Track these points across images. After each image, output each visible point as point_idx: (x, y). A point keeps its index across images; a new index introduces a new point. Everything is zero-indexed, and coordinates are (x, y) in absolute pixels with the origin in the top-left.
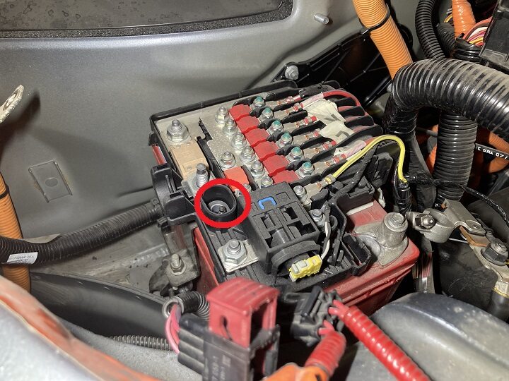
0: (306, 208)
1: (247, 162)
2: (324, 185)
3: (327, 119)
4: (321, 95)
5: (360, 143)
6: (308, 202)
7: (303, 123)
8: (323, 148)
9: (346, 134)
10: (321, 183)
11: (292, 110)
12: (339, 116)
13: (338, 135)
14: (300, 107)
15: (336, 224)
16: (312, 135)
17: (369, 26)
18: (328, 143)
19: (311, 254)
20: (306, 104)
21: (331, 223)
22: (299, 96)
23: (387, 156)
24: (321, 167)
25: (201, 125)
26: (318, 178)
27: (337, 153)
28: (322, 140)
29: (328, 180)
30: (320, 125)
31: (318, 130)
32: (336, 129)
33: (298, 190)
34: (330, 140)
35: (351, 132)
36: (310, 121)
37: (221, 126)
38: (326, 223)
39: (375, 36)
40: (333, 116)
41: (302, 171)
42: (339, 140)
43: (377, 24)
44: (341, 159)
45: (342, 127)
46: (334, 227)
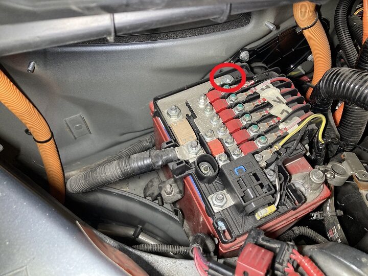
0: (262, 168)
1: (220, 135)
2: (274, 151)
3: (273, 101)
4: (268, 82)
5: (297, 119)
6: (263, 164)
7: (257, 102)
8: (271, 123)
9: (287, 112)
10: (272, 149)
11: (249, 92)
12: (281, 98)
13: (282, 113)
14: (254, 91)
15: (283, 179)
16: (264, 113)
17: (302, 27)
18: (275, 119)
19: (270, 204)
20: (258, 88)
21: (280, 179)
22: (253, 82)
23: (314, 126)
24: (272, 137)
25: (187, 104)
26: (271, 146)
27: (281, 126)
28: (271, 116)
29: (277, 147)
30: (268, 105)
31: (268, 109)
32: (279, 109)
33: (257, 157)
34: (277, 117)
35: (290, 110)
36: (262, 101)
37: (202, 106)
38: (277, 179)
39: (305, 33)
40: (278, 98)
41: (260, 142)
42: (282, 117)
43: (309, 26)
44: (285, 131)
45: (284, 107)
46: (281, 182)
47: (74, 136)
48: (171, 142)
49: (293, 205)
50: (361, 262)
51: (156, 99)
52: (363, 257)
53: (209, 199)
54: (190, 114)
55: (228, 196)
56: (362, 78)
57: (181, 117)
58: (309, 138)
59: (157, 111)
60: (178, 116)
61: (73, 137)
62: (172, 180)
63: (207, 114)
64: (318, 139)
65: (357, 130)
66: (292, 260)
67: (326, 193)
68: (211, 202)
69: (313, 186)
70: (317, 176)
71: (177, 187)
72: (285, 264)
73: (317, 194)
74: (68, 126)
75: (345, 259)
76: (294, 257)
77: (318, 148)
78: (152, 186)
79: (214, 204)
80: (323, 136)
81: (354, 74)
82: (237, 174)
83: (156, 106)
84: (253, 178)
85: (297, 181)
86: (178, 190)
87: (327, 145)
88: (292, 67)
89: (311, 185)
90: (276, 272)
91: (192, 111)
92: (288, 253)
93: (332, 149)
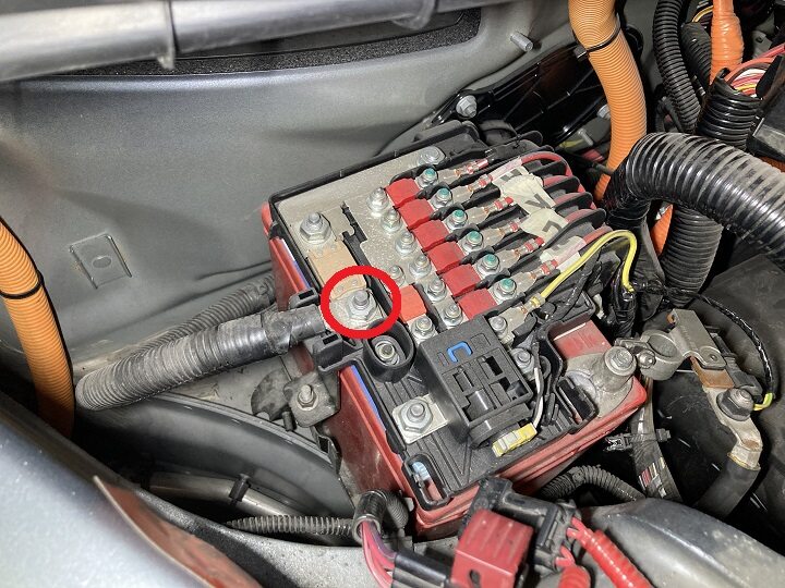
0: (505, 347)
1: (417, 277)
2: (529, 310)
3: (529, 202)
4: (517, 163)
5: (577, 242)
6: (508, 338)
7: (494, 207)
8: (524, 249)
9: (557, 226)
10: (526, 306)
11: (478, 185)
12: (545, 196)
13: (546, 229)
14: (488, 182)
15: (549, 370)
16: (509, 228)
17: (588, 45)
18: (532, 241)
19: (522, 423)
20: (496, 176)
21: (543, 369)
22: (485, 162)
23: (612, 256)
24: (525, 280)
25: (345, 210)
26: (523, 300)
27: (545, 257)
28: (524, 236)
29: (536, 302)
30: (517, 212)
31: (517, 220)
32: (541, 221)
33: (496, 323)
34: (535, 237)
35: (564, 223)
36: (505, 204)
37: (377, 215)
38: (536, 369)
39: (594, 58)
40: (537, 196)
41: (500, 291)
42: (547, 237)
43: (601, 43)
44: (552, 268)
45: (551, 215)
46: (546, 375)
47: (93, 283)
48: (310, 293)
49: (571, 423)
50: (710, 539)
51: (275, 199)
52: (716, 529)
53: (394, 414)
54: (351, 232)
55: (435, 407)
56: (711, 154)
57: (332, 238)
58: (603, 282)
59: (279, 225)
60: (325, 235)
61: (90, 284)
62: (314, 374)
63: (389, 231)
64: (620, 282)
65: (698, 262)
66: (571, 540)
67: (637, 395)
68: (398, 422)
69: (611, 382)
70: (619, 360)
71: (324, 390)
72: (556, 551)
73: (620, 399)
74: (78, 259)
75: (680, 534)
76: (574, 534)
77: (622, 303)
78: (269, 389)
79: (405, 426)
80: (632, 277)
81: (694, 146)
82: (454, 359)
83: (275, 213)
84: (487, 367)
85: (579, 372)
86: (326, 397)
87: (639, 295)
88: (566, 130)
89: (608, 380)
90: (537, 567)
91: (355, 225)
92: (563, 526)
93: (649, 304)
